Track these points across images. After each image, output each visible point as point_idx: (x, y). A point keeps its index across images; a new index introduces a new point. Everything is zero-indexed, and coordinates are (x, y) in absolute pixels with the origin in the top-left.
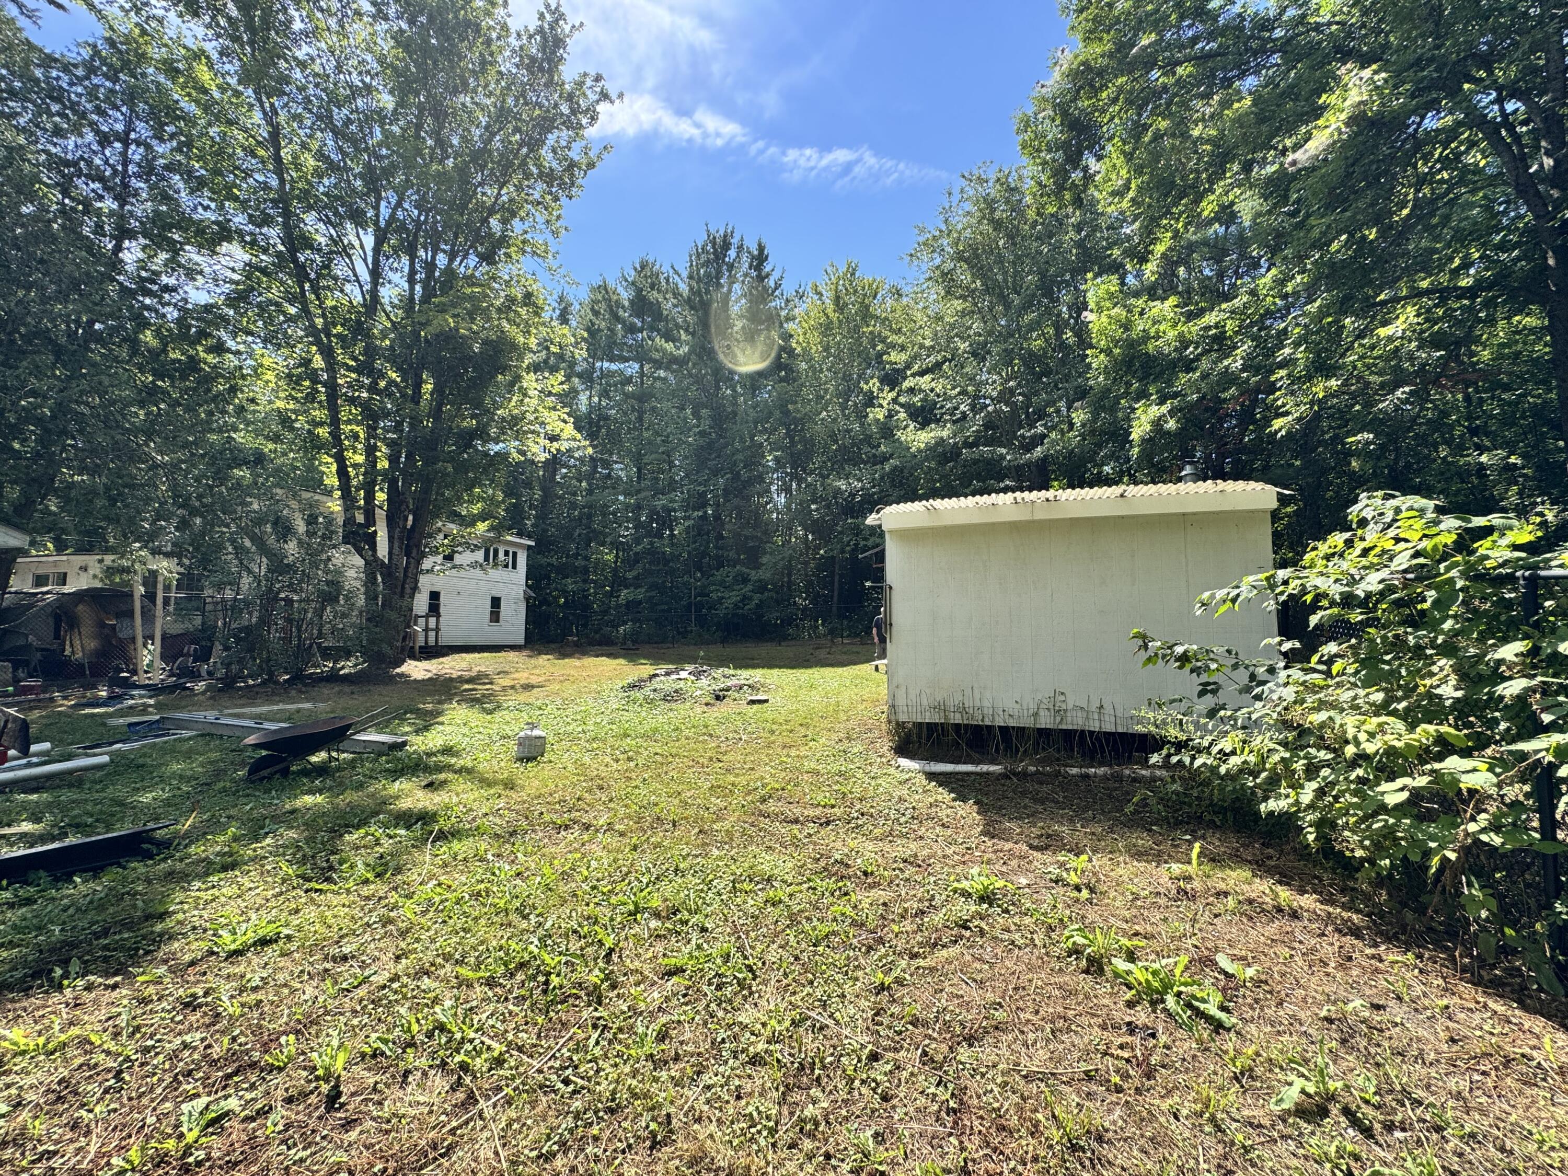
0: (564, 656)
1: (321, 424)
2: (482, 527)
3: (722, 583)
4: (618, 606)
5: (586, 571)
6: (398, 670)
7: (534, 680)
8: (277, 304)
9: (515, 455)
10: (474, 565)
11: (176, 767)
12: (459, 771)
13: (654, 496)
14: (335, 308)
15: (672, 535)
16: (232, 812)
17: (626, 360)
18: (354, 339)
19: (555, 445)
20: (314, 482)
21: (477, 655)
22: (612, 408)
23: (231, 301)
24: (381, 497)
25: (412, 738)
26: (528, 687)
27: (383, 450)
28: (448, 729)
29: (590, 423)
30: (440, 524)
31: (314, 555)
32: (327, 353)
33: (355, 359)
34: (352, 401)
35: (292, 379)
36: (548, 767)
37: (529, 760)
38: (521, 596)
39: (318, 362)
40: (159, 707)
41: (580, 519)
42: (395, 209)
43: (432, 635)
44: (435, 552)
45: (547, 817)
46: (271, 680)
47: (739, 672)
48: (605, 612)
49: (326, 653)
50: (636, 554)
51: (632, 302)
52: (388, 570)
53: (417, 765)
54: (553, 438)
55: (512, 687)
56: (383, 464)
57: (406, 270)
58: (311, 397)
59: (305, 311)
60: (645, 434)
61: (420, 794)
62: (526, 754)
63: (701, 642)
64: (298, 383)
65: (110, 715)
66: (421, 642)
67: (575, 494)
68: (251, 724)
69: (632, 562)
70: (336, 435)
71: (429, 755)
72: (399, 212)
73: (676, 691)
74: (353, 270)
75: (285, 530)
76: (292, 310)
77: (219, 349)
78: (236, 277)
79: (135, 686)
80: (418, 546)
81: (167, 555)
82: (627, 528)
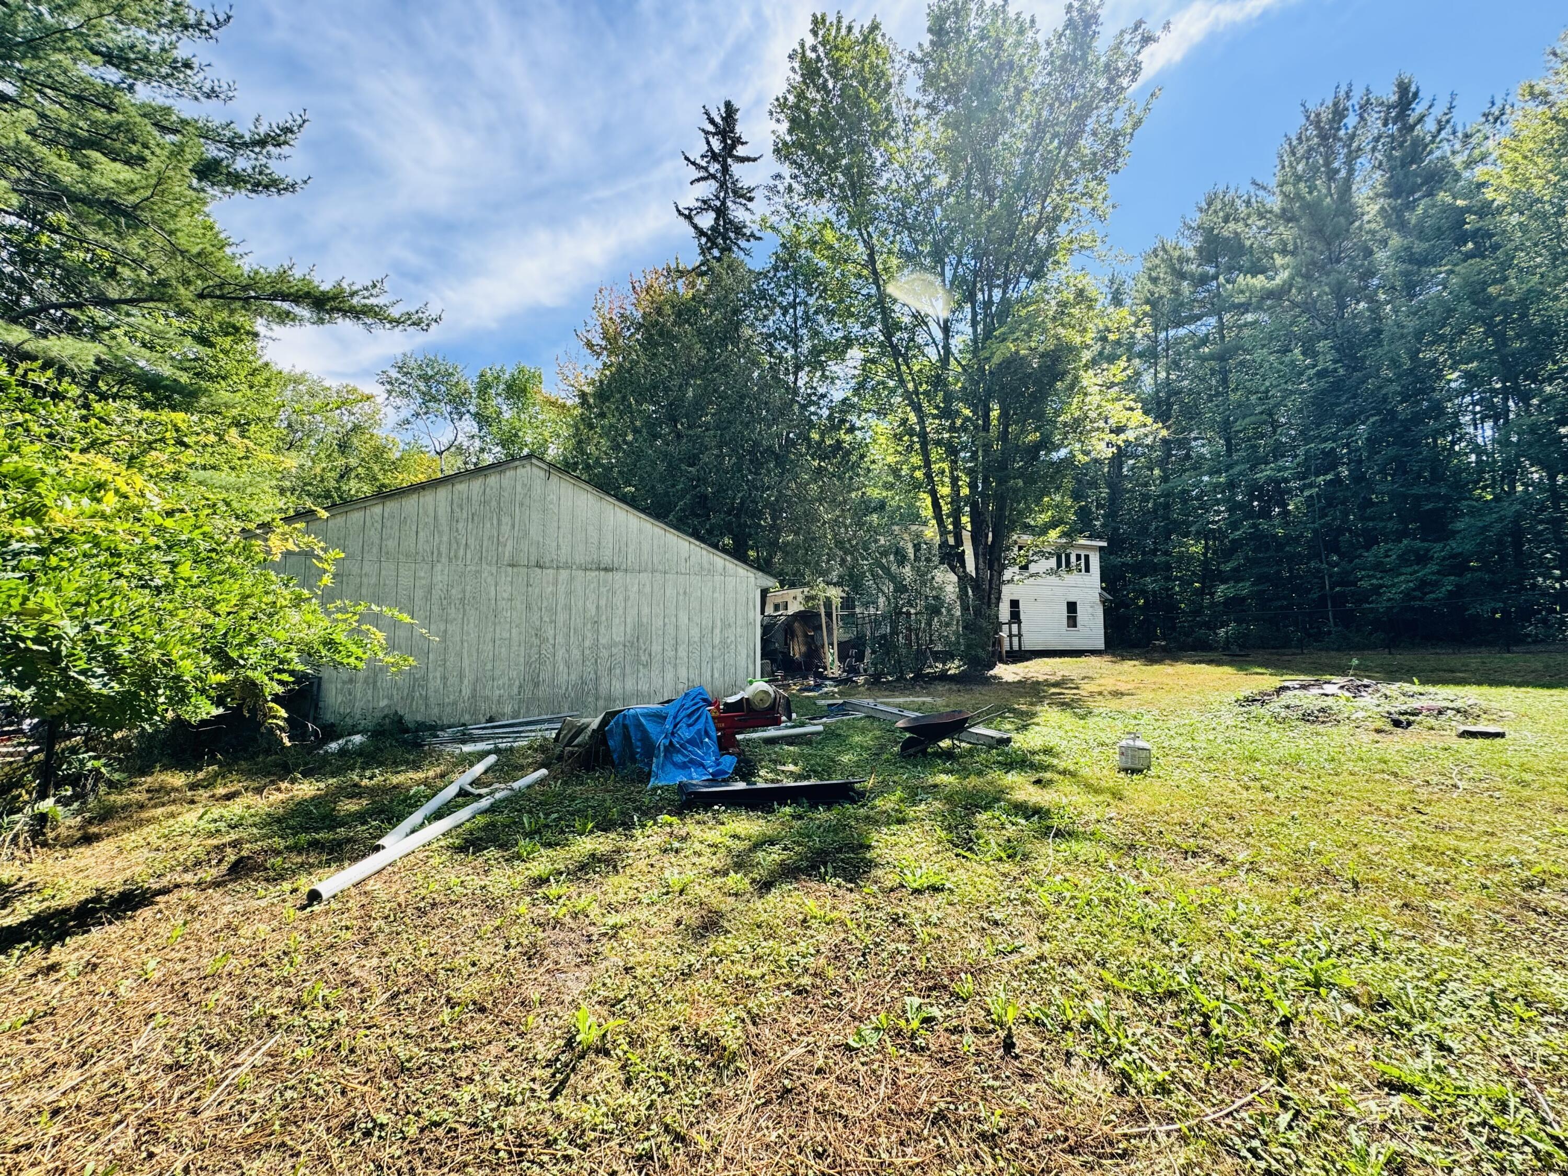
0: (1152, 661)
1: (919, 468)
2: (1053, 534)
3: (1378, 566)
4: (1213, 605)
5: (1168, 568)
6: (991, 672)
7: (1123, 688)
8: (883, 383)
9: (1080, 457)
10: (1050, 572)
11: (857, 739)
12: (1064, 773)
13: (1252, 468)
14: (920, 371)
15: (1285, 513)
16: (896, 778)
17: (1199, 317)
18: (936, 391)
19: (1122, 436)
20: (915, 518)
21: (1058, 660)
22: (1184, 379)
23: (856, 391)
24: (965, 520)
25: (1014, 735)
26: (1117, 694)
27: (964, 479)
28: (1045, 730)
29: (1159, 404)
30: (1015, 537)
31: (922, 576)
32: (918, 409)
33: (937, 407)
34: (938, 443)
35: (898, 438)
36: (1157, 783)
37: (1134, 771)
38: (1097, 598)
39: (913, 418)
40: (840, 693)
41: (1155, 511)
42: (956, 269)
43: (1015, 640)
44: (1013, 562)
45: (1169, 838)
46: (901, 678)
47: (1430, 689)
48: (1198, 612)
49: (937, 656)
50: (1233, 541)
51: (1199, 250)
52: (976, 583)
53: (1024, 761)
54: (1119, 430)
55: (1100, 693)
56: (965, 491)
57: (969, 317)
58: (909, 449)
59: (902, 382)
60: (1233, 397)
61: (1032, 789)
62: (1129, 765)
63: (1347, 646)
64: (900, 439)
65: (817, 698)
66: (1006, 647)
67: (1146, 484)
68: (896, 711)
69: (1228, 553)
70: (928, 475)
71: (1033, 753)
72: (960, 270)
73: (1322, 710)
74: (930, 334)
75: (901, 558)
76: (891, 384)
77: (852, 429)
78: (857, 372)
79: (827, 678)
80: (999, 560)
81: (835, 585)
82: (1218, 513)
